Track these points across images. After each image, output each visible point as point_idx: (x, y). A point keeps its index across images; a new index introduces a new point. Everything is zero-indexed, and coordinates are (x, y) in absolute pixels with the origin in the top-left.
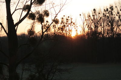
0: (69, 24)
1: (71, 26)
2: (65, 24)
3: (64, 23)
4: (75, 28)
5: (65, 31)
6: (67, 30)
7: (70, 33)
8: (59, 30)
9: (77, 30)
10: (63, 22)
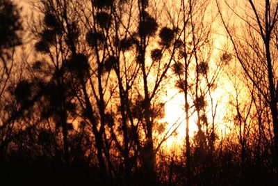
0: (124, 45)
1: (140, 60)
2: (82, 47)
3: (72, 40)
4: (183, 86)
5: (88, 113)
6: (101, 104)
7: (131, 134)
8: (28, 105)
9: (200, 103)
10: (58, 28)
